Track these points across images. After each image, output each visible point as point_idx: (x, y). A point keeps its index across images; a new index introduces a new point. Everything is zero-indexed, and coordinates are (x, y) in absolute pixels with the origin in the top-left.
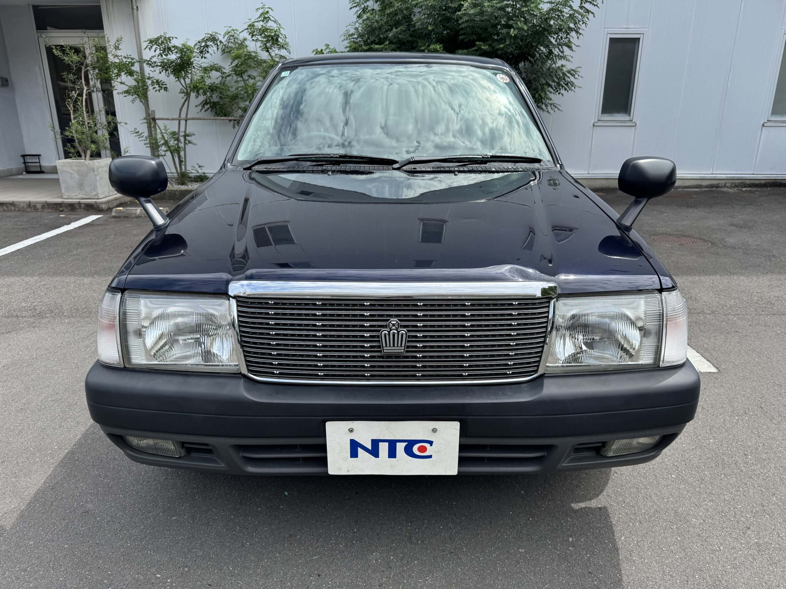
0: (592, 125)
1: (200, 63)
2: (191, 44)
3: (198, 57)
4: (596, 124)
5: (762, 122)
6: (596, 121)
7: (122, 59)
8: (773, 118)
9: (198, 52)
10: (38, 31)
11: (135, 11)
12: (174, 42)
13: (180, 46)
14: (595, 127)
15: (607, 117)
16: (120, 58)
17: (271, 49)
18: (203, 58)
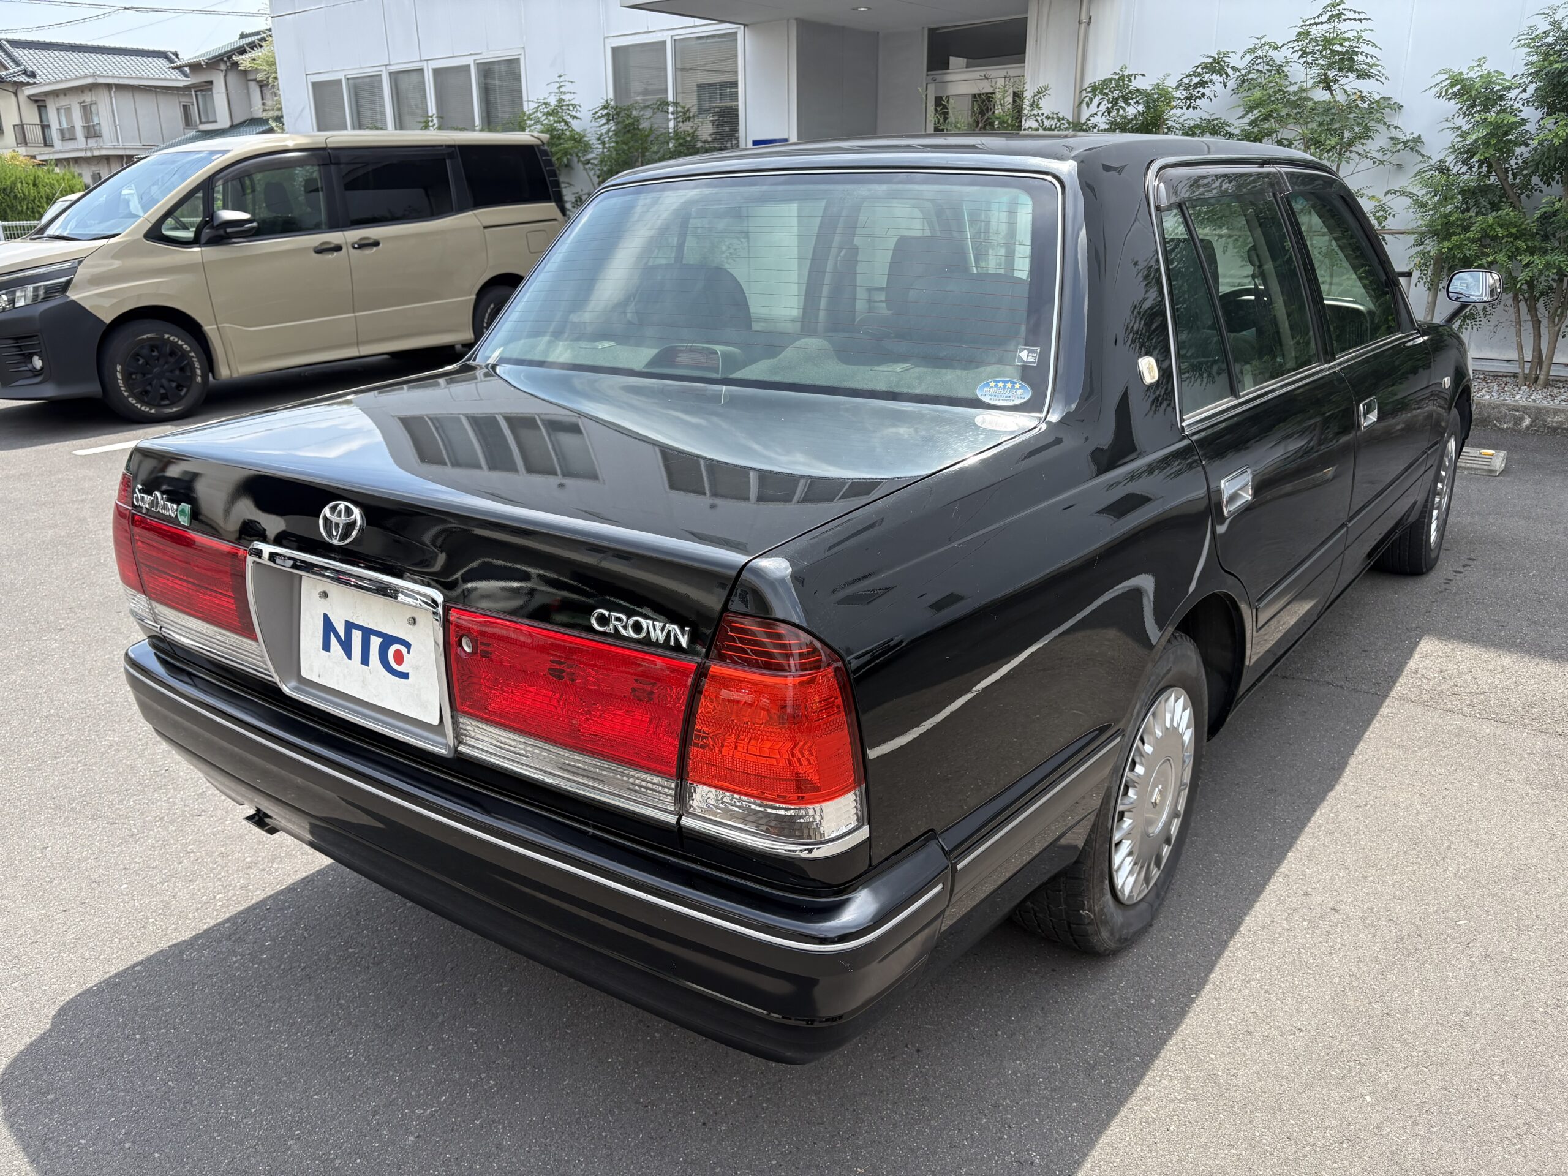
1: (1181, 120)
2: (1172, 83)
3: (1182, 108)
7: (1042, 120)
9: (1182, 97)
10: (929, 73)
11: (1083, 26)
12: (1137, 84)
13: (1149, 88)
16: (1039, 119)
17: (1336, 81)
18: (1191, 109)
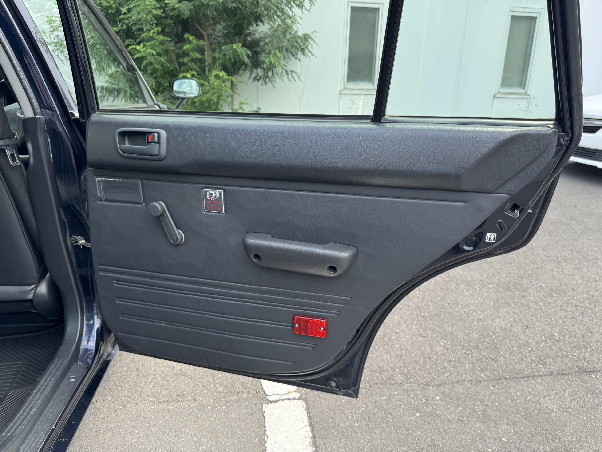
0: (338, 93)
4: (342, 92)
5: (493, 94)
6: (342, 88)
8: (503, 90)
14: (341, 95)
15: (352, 85)
